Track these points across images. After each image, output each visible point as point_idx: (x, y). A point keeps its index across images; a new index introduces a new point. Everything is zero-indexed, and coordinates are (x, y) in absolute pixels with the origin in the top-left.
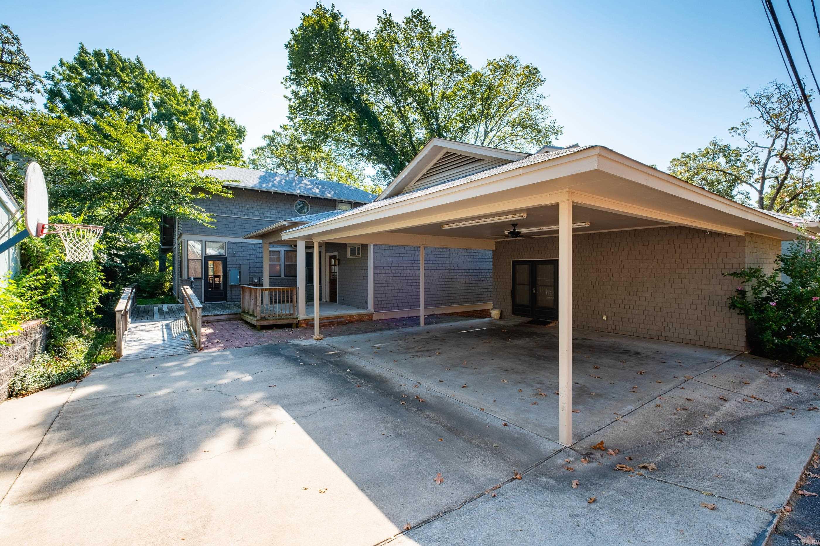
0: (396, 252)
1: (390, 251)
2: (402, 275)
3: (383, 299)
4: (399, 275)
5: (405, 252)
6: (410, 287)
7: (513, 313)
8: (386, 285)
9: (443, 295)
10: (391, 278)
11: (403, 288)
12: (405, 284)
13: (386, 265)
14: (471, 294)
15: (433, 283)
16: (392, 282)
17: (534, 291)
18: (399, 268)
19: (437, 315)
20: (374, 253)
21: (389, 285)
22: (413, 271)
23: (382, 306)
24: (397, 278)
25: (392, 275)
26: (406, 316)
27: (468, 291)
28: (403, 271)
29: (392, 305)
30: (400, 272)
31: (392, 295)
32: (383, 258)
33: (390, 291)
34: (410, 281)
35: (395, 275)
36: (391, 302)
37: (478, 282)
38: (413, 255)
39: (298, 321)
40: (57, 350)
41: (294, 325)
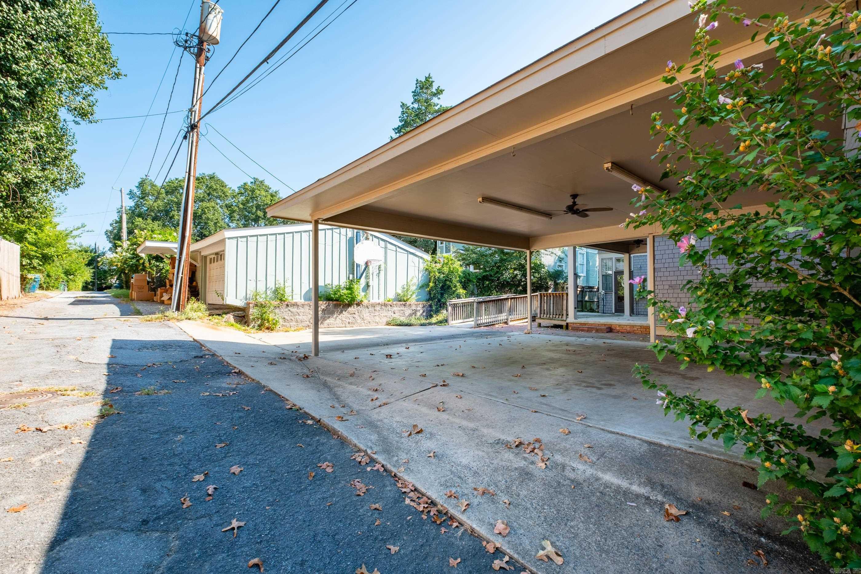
39: (567, 324)
40: (431, 316)
41: (564, 327)
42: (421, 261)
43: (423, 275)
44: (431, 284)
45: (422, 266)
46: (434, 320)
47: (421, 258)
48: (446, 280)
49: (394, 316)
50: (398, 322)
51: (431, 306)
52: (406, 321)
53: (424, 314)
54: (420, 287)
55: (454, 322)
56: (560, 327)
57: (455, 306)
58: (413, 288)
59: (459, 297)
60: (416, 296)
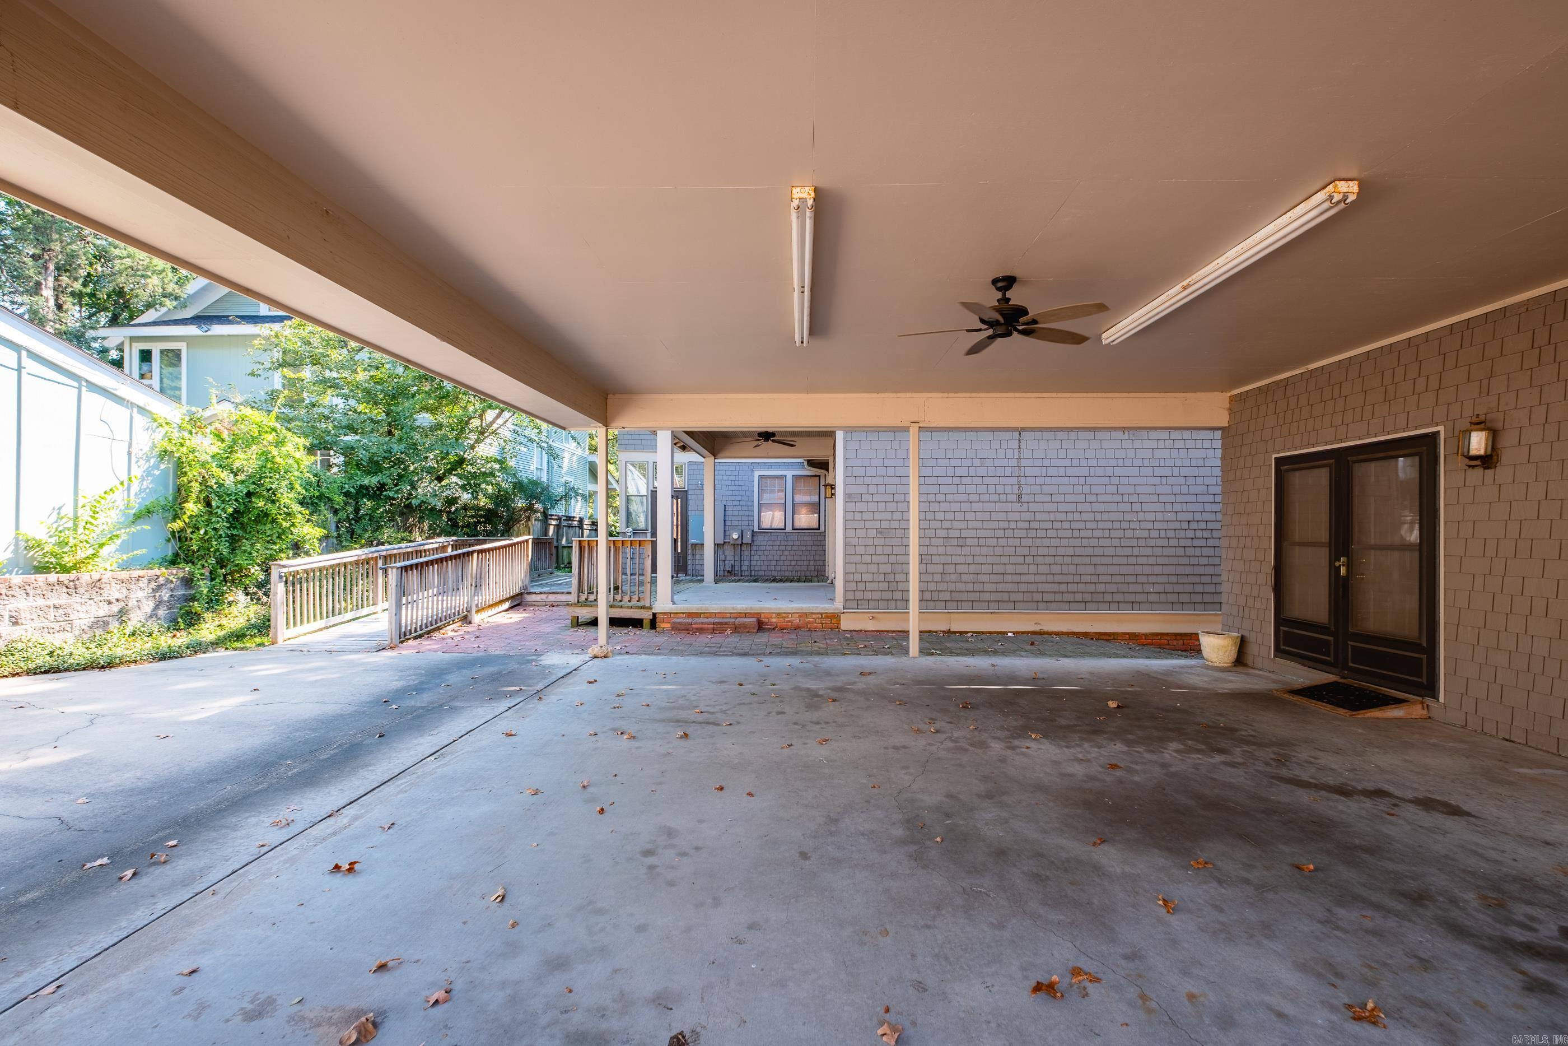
1: (891, 453)
3: (869, 577)
5: (941, 454)
7: (1278, 650)
8: (882, 541)
9: (1077, 579)
15: (1038, 542)
16: (899, 533)
17: (1343, 571)
20: (846, 459)
21: (888, 542)
23: (868, 596)
26: (942, 627)
29: (898, 595)
32: (871, 471)
33: (893, 559)
34: (957, 534)
36: (894, 586)
39: (654, 615)
40: (192, 619)
41: (646, 624)
42: (140, 421)
43: (148, 473)
44: (192, 508)
45: (145, 440)
46: (208, 630)
47: (142, 410)
48: (249, 494)
49: (17, 632)
50: (44, 660)
51: (188, 582)
52: (82, 654)
53: (162, 612)
54: (138, 517)
55: (292, 632)
56: (636, 623)
57: (293, 582)
58: (110, 518)
59: (297, 548)
60: (123, 549)
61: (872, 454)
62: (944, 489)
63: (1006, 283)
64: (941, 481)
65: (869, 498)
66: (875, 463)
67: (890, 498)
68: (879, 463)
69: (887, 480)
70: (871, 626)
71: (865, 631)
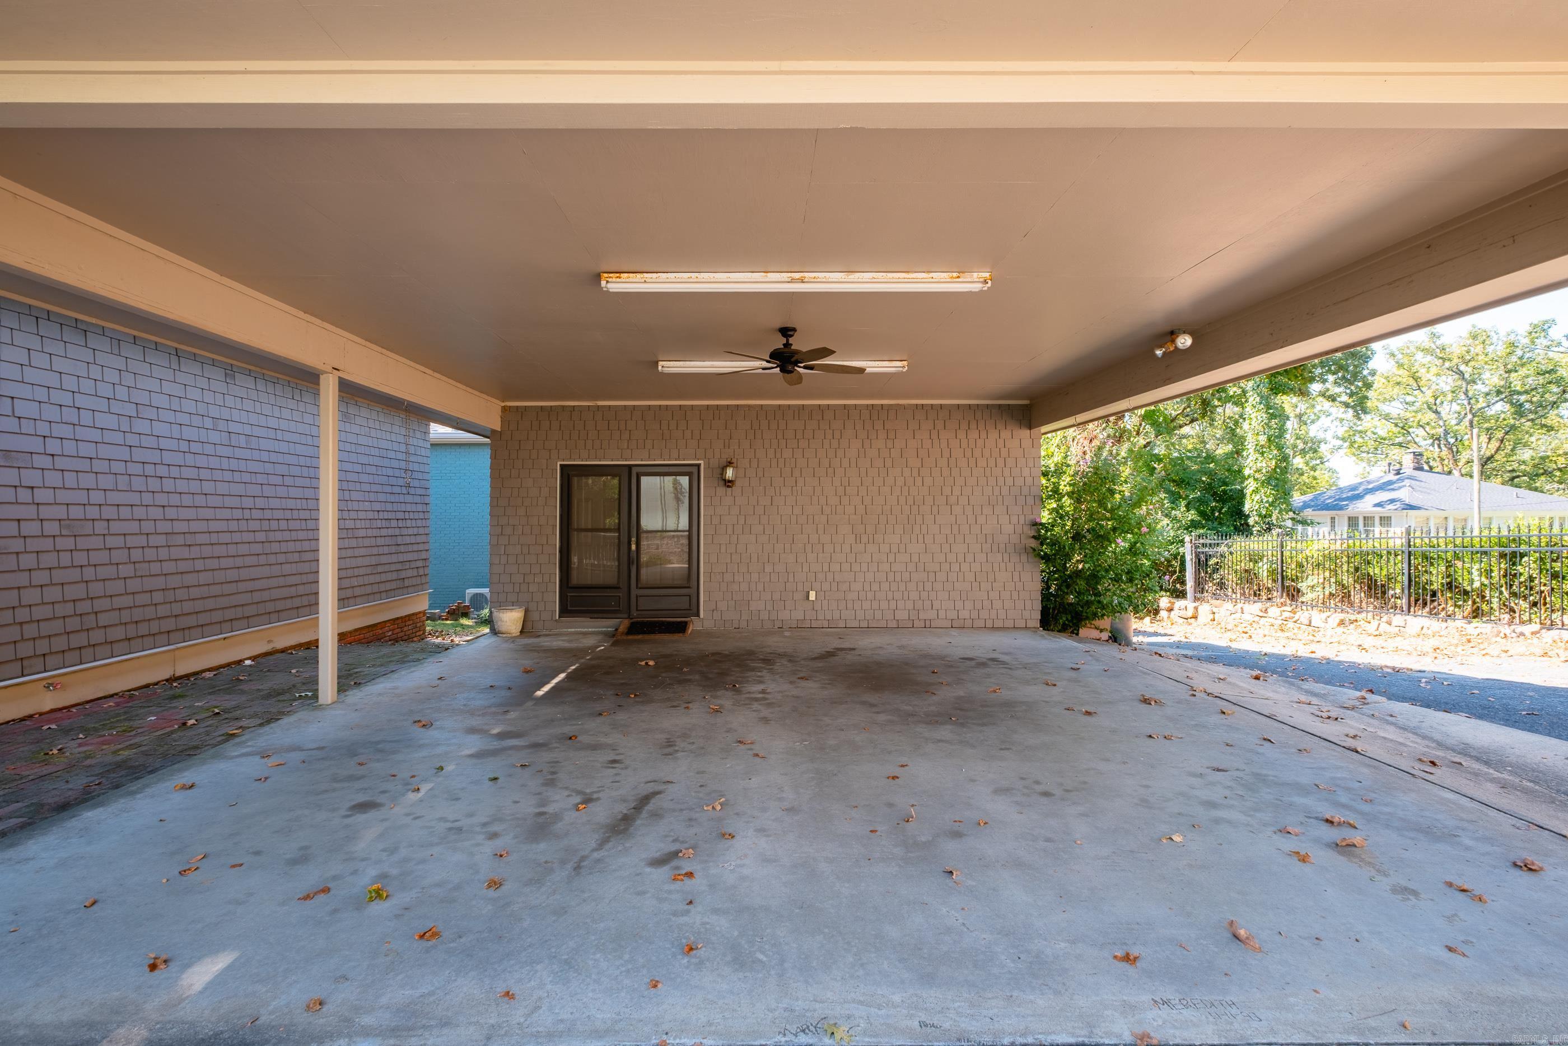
0: (122, 393)
2: (147, 499)
3: (46, 612)
4: (134, 498)
6: (185, 553)
7: (565, 611)
8: (69, 543)
10: (93, 512)
11: (150, 554)
12: (161, 540)
13: (69, 447)
14: (380, 569)
16: (100, 527)
18: (135, 469)
19: (283, 651)
21: (82, 544)
22: (194, 486)
23: (42, 647)
24: (125, 512)
25: (97, 497)
26: (163, 673)
27: (374, 561)
28: (154, 484)
29: (97, 636)
30: (138, 483)
31: (96, 589)
33: (89, 573)
35: (114, 498)
36: (90, 621)
37: (397, 532)
38: (196, 421)
61: (53, 380)
62: (168, 458)
63: (786, 332)
64: (164, 444)
65: (46, 462)
66: (57, 397)
67: (85, 465)
68: (66, 399)
69: (81, 433)
70: (49, 702)
71: (41, 714)
